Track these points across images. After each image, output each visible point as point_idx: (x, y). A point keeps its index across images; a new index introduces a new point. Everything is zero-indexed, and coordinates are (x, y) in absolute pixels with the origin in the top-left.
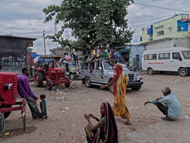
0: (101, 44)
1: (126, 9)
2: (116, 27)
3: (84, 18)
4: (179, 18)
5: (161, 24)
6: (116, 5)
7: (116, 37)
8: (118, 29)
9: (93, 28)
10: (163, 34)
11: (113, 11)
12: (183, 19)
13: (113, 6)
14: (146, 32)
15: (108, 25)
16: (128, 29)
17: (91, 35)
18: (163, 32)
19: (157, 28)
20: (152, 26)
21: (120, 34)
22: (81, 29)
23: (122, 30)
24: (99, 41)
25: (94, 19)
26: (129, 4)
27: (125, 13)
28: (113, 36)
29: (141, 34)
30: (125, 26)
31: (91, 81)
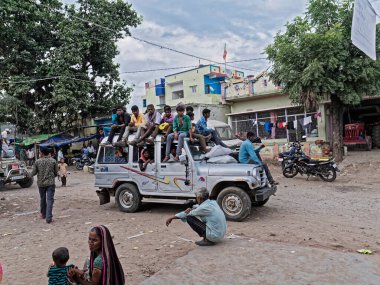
0: (64, 108)
1: (115, 44)
2: (95, 76)
3: (20, 50)
4: (207, 71)
5: (178, 78)
6: (94, 33)
7: (95, 96)
8: (99, 81)
9: (45, 74)
10: (182, 97)
11: (89, 45)
12: (212, 74)
13: (89, 34)
14: (153, 90)
15: (78, 71)
16: (121, 83)
17: (39, 90)
18: (182, 92)
19: (171, 85)
20: (163, 81)
21: (104, 91)
22: (13, 73)
23: (108, 83)
24: (60, 104)
25: (45, 55)
26: (120, 36)
27: (113, 52)
28: (89, 95)
29: (144, 94)
30: (115, 76)
31: (142, 193)
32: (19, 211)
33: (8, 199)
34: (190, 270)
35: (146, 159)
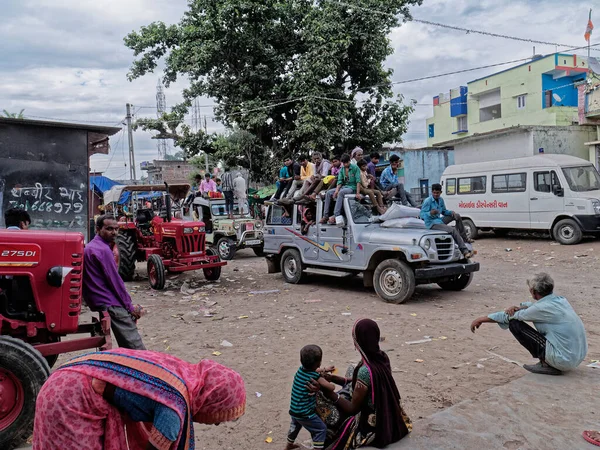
0: (311, 144)
1: (387, 37)
2: (355, 92)
3: (255, 63)
4: (548, 66)
5: (492, 85)
6: (355, 25)
7: (355, 123)
8: (361, 99)
9: (286, 96)
10: (498, 115)
11: (347, 43)
12: (558, 70)
13: (348, 27)
14: (447, 107)
15: (331, 86)
16: (393, 100)
17: (277, 119)
18: (498, 107)
19: (479, 97)
20: (464, 90)
21: (368, 114)
22: (246, 97)
23: (374, 101)
24: (306, 137)
25: (287, 68)
26: (394, 23)
27: (383, 51)
28: (346, 122)
29: (432, 115)
30: (385, 90)
31: (304, 261)
32: (255, 287)
33: (241, 270)
34: (516, 411)
35: (309, 220)
